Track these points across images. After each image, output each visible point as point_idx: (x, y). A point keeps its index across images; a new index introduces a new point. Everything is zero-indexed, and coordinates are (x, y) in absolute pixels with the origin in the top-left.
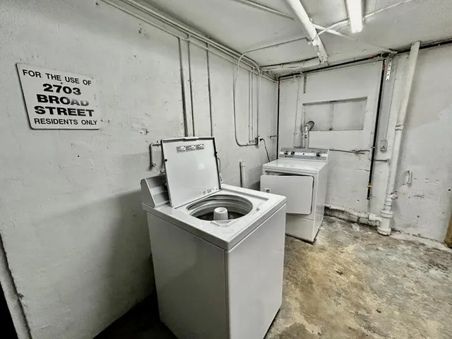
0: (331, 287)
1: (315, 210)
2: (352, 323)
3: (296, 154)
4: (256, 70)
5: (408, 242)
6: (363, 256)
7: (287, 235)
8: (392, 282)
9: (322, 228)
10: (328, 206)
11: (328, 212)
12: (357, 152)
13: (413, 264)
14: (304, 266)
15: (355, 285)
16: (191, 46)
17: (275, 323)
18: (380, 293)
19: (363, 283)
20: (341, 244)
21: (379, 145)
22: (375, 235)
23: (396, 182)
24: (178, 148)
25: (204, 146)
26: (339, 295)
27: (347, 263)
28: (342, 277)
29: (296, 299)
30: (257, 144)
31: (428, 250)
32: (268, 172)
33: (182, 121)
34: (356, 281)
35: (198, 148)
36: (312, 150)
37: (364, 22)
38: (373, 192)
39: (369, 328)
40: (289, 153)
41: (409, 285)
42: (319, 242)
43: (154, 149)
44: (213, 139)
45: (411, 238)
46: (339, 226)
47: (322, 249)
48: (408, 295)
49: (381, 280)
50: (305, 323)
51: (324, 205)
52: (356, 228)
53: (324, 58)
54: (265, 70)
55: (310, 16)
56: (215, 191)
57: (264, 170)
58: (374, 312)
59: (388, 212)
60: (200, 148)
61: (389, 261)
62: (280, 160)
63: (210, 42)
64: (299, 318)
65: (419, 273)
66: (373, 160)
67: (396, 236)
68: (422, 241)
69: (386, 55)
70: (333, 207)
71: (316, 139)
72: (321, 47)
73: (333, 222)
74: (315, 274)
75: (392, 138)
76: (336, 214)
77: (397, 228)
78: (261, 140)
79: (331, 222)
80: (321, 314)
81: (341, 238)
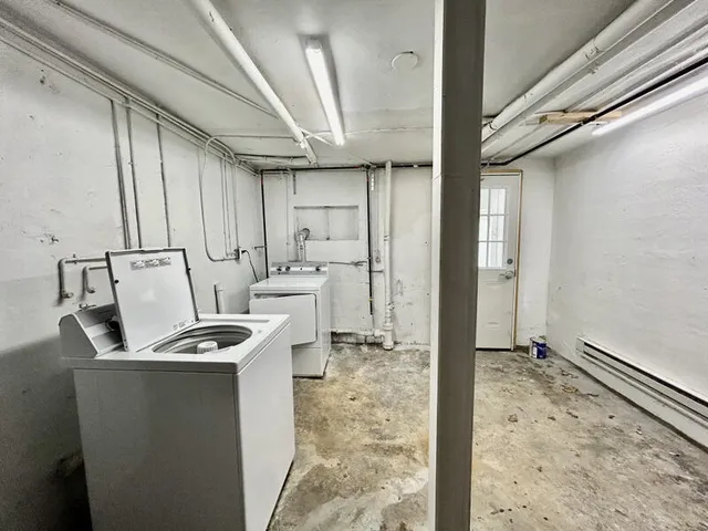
0: (345, 416)
1: (320, 336)
2: (368, 440)
3: (292, 269)
4: (230, 157)
5: (407, 351)
6: (372, 375)
7: (294, 377)
8: (397, 390)
9: (331, 359)
10: (334, 330)
11: (335, 337)
12: (357, 264)
13: (411, 369)
14: (315, 405)
15: (367, 405)
16: (132, 115)
17: (290, 478)
18: (387, 404)
19: (374, 401)
20: (352, 371)
21: (374, 255)
22: (382, 352)
23: (392, 293)
24: (133, 264)
25: (172, 261)
26: (353, 420)
27: (359, 387)
28: (356, 402)
29: (311, 442)
30: (238, 258)
31: (421, 354)
32: (258, 296)
33: (120, 223)
34: (368, 401)
35: (162, 263)
36: (310, 264)
37: (345, 138)
38: (375, 305)
39: (381, 438)
40: (284, 269)
41: (409, 388)
42: (329, 375)
43: (67, 269)
44: (184, 250)
45: (409, 347)
46: (348, 351)
47: (333, 381)
48: (409, 397)
49: (389, 393)
50: (323, 461)
51: (330, 330)
52: (365, 349)
53: (312, 159)
54: (243, 158)
55: (295, 120)
56: (190, 324)
57: (252, 294)
58: (384, 422)
59: (388, 324)
60: (166, 264)
61: (393, 372)
62: (272, 278)
63: (163, 113)
64: (316, 460)
65: (416, 376)
66: (370, 272)
67: (398, 348)
68: (417, 347)
69: (368, 167)
70: (340, 331)
71: (313, 250)
72: (309, 149)
73: (342, 348)
74: (328, 409)
75: (382, 248)
76: (344, 339)
77: (399, 340)
78: (243, 252)
79: (339, 350)
80: (339, 445)
81: (351, 364)
